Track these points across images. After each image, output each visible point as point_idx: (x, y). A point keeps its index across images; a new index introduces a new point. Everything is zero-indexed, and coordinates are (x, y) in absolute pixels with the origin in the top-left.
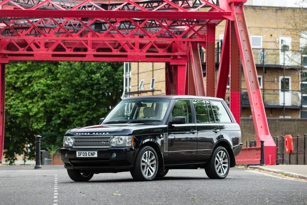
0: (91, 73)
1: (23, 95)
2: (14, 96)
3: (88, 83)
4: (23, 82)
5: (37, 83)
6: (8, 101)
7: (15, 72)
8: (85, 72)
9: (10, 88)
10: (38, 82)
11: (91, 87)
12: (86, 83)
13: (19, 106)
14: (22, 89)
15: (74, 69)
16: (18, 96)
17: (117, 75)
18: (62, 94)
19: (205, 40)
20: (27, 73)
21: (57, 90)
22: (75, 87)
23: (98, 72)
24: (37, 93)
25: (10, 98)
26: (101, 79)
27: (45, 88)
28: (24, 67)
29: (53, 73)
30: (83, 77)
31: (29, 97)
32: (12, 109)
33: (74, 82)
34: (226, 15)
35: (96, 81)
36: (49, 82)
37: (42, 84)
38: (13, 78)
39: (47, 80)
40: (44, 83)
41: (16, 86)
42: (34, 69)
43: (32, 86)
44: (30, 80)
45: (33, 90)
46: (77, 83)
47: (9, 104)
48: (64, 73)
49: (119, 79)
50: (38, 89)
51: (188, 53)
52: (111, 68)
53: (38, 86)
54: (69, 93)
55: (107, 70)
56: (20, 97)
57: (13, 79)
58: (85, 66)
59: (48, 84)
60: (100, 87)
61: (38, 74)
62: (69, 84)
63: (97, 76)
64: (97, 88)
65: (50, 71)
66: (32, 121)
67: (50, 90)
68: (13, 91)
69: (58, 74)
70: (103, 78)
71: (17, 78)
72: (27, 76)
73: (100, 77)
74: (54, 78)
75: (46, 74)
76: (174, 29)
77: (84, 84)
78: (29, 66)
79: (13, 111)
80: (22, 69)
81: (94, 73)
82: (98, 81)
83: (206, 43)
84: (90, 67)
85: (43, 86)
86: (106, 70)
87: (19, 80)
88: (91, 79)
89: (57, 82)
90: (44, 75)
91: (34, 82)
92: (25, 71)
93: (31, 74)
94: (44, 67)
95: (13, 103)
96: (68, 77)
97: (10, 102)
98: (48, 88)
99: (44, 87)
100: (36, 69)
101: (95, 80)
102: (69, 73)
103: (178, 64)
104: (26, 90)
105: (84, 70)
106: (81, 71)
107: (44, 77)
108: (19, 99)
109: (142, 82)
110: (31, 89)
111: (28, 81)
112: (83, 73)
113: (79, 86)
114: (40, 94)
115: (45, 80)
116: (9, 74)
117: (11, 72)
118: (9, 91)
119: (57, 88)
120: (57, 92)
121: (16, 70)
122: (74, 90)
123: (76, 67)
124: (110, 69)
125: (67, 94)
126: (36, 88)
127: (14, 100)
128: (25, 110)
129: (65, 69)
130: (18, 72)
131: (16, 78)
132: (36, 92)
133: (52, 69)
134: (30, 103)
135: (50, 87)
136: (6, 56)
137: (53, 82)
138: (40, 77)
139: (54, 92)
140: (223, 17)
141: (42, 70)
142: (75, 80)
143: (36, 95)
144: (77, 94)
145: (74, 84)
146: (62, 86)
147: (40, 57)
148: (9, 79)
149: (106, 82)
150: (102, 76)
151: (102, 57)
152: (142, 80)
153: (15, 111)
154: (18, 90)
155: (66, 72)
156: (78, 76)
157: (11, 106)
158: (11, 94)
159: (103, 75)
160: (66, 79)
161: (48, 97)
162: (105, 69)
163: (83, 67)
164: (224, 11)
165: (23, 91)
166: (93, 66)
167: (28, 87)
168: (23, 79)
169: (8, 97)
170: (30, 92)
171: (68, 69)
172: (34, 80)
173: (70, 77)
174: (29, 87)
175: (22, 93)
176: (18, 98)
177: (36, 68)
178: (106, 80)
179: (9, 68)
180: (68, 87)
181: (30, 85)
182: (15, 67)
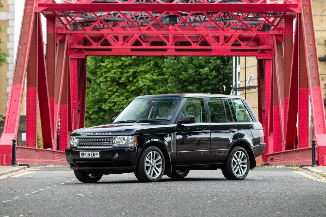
0: (200, 67)
1: (128, 91)
2: (119, 93)
3: (196, 78)
4: (128, 78)
5: (142, 78)
6: (112, 98)
7: (119, 67)
8: (193, 66)
9: (115, 84)
10: (144, 77)
11: (199, 82)
12: (194, 78)
13: (124, 103)
14: (127, 84)
15: (181, 63)
16: (123, 92)
17: (227, 70)
18: (169, 90)
19: (283, 33)
20: (132, 67)
21: (164, 86)
22: (182, 83)
23: (207, 66)
24: (142, 89)
25: (114, 94)
26: (209, 74)
27: (151, 84)
28: (128, 61)
29: (159, 67)
30: (190, 71)
31: (135, 94)
32: (116, 107)
33: (181, 77)
34: (292, 7)
35: (204, 76)
36: (155, 77)
37: (148, 79)
38: (117, 73)
39: (153, 75)
40: (150, 78)
41: (120, 81)
42: (139, 63)
43: (137, 81)
44: (135, 75)
45: (139, 86)
46: (185, 78)
47: (113, 100)
48: (170, 68)
49: (229, 73)
50: (143, 85)
51: (273, 47)
52: (221, 61)
53: (143, 82)
54: (176, 89)
55: (217, 64)
56: (124, 93)
57: (117, 74)
58: (193, 60)
59: (154, 79)
60: (209, 82)
61: (143, 69)
62: (175, 79)
63: (205, 70)
64: (205, 83)
65: (156, 65)
67: (156, 85)
68: (117, 87)
69: (164, 68)
70: (212, 73)
71: (122, 73)
72: (131, 71)
73: (209, 72)
74: (161, 72)
75: (152, 69)
76: (257, 21)
77: (192, 79)
78: (134, 60)
79: (117, 109)
80: (127, 63)
81: (203, 67)
82: (207, 76)
83: (284, 36)
84: (198, 60)
85: (148, 81)
86: (215, 64)
87: (123, 75)
88: (199, 74)
89: (164, 77)
90: (150, 69)
91: (139, 77)
92: (130, 65)
93: (136, 69)
94: (150, 61)
95: (117, 100)
96: (175, 71)
97: (114, 99)
98: (154, 83)
99: (149, 82)
100: (141, 63)
101: (204, 74)
102: (176, 67)
103: (265, 58)
104: (131, 86)
105: (192, 63)
106: (188, 65)
107: (150, 72)
108: (123, 96)
109: (251, 77)
110: (136, 85)
111: (132, 76)
112: (191, 67)
113: (187, 82)
114: (145, 90)
115: (151, 76)
116: (113, 69)
117: (115, 66)
118: (112, 87)
119: (164, 83)
120: (164, 88)
121: (120, 64)
122: (181, 86)
123: (183, 61)
124: (220, 63)
125: (175, 89)
126: (141, 84)
127: (118, 97)
129: (172, 63)
130: (122, 67)
131: (120, 73)
132: (142, 87)
133: (159, 63)
135: (156, 82)
136: (82, 50)
137: (160, 77)
138: (146, 72)
139: (160, 88)
140: (289, 9)
141: (148, 64)
142: (182, 74)
143: (141, 91)
144: (185, 89)
145: (181, 79)
146: (169, 81)
147: (118, 52)
148: (113, 74)
149: (216, 77)
150: (211, 71)
151: (184, 51)
152: (251, 75)
153: (119, 108)
154: (123, 85)
155: (172, 66)
156: (186, 71)
157: (115, 103)
158: (115, 90)
159: (212, 69)
160: (172, 74)
161: (154, 92)
162: (214, 63)
163: (191, 60)
164: (291, 3)
165: (128, 87)
166: (202, 60)
168: (128, 74)
169: (112, 93)
170: (136, 87)
171: (175, 63)
172: (139, 75)
173: (177, 72)
174: (134, 82)
175: (127, 89)
176: (122, 94)
177: (142, 62)
178: (216, 74)
179: (112, 62)
180: (175, 82)
181: (135, 81)
182: (119, 61)
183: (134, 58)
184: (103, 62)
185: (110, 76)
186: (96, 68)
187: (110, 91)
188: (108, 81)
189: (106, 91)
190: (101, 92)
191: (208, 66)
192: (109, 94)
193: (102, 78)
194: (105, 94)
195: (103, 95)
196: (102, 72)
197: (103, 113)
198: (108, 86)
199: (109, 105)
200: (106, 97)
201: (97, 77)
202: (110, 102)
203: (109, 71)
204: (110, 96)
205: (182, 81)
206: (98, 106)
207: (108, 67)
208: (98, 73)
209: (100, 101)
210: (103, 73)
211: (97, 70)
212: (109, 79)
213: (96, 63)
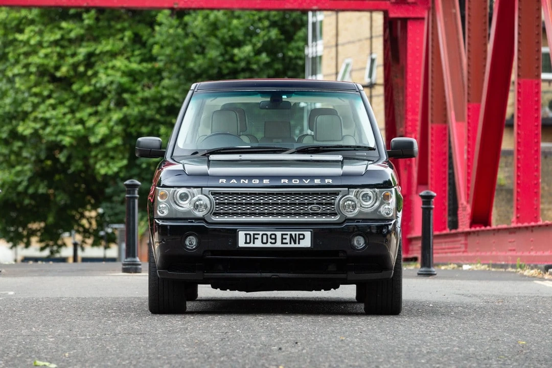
0: (233, 43)
1: (75, 96)
2: (54, 99)
4: (75, 66)
5: (106, 68)
6: (40, 111)
7: (56, 43)
8: (218, 43)
9: (45, 79)
10: (110, 64)
13: (66, 121)
14: (72, 81)
15: (191, 35)
16: (63, 98)
17: (291, 50)
18: (165, 93)
20: (84, 44)
21: (153, 84)
23: (248, 42)
24: (106, 92)
25: (43, 101)
26: (253, 59)
27: (125, 80)
28: (76, 31)
29: (144, 45)
31: (90, 102)
32: (48, 130)
35: (243, 64)
36: (134, 66)
37: (118, 70)
38: (51, 55)
39: (130, 62)
40: (123, 68)
41: (58, 74)
42: (100, 34)
43: (96, 74)
44: (90, 60)
45: (98, 85)
46: (200, 66)
47: (41, 115)
48: (168, 45)
49: (297, 58)
50: (108, 82)
52: (278, 33)
53: (108, 75)
55: (270, 39)
56: (67, 100)
57: (51, 58)
58: (218, 29)
59: (133, 70)
61: (108, 48)
62: (179, 70)
63: (244, 52)
65: (137, 40)
66: (96, 156)
67: (137, 84)
68: (51, 87)
69: (155, 46)
70: (258, 57)
71: (61, 56)
72: (83, 51)
73: (252, 54)
74: (148, 56)
75: (128, 47)
78: (89, 28)
79: (50, 134)
80: (73, 35)
81: (239, 44)
82: (249, 63)
84: (229, 30)
85: (119, 74)
86: (266, 38)
87: (65, 61)
88: (232, 59)
89: (154, 66)
90: (123, 48)
91: (100, 65)
92: (80, 40)
93: (94, 47)
94: (122, 30)
95: (52, 115)
96: (179, 53)
97: (44, 112)
98: (132, 79)
99: (122, 76)
100: (103, 35)
101: (241, 60)
102: (180, 44)
103: (408, 16)
104: (82, 83)
105: (216, 36)
106: (208, 39)
107: (123, 55)
108: (65, 106)
109: (347, 65)
110: (93, 82)
111: (85, 62)
112: (213, 44)
114: (113, 93)
115: (126, 62)
116: (43, 47)
117: (46, 42)
118: (41, 87)
120: (153, 89)
121: (58, 37)
123: (197, 31)
124: (276, 35)
126: (103, 79)
127: (54, 107)
128: (79, 131)
129: (172, 35)
130: (62, 43)
131: (57, 56)
132: (105, 88)
133: (142, 36)
134: (90, 115)
135: (137, 77)
137: (145, 65)
138: (113, 55)
139: (146, 89)
141: (119, 36)
142: (194, 60)
143: (104, 97)
145: (192, 70)
146: (165, 74)
148: (43, 58)
149: (267, 65)
150: (258, 52)
152: (348, 61)
153: (55, 132)
154: (65, 83)
155: (173, 42)
156: (202, 52)
157: (46, 122)
158: (46, 93)
159: (259, 48)
160: (172, 58)
161: (132, 100)
162: (264, 36)
163: (214, 30)
165: (75, 87)
166: (237, 28)
167: (85, 78)
168: (75, 59)
169: (40, 100)
170: (92, 88)
171: (178, 35)
172: (100, 60)
173: (182, 54)
174: (88, 77)
175: (72, 91)
176: (62, 103)
177: (107, 32)
178: (267, 60)
179: (41, 33)
180: (178, 77)
181: (90, 73)
182: (56, 30)
183: (89, 25)
184: (21, 31)
185: (35, 63)
186: (5, 45)
187: (36, 95)
188: (31, 73)
189: (26, 95)
190: (15, 98)
191: (250, 41)
192: (33, 102)
193: (19, 67)
194: (24, 101)
195: (21, 104)
196: (19, 55)
197: (20, 144)
198: (32, 83)
199: (33, 125)
200: (27, 107)
201: (8, 64)
202: (35, 120)
203: (34, 52)
204: (35, 106)
205: (193, 75)
206: (10, 127)
207: (32, 42)
208: (10, 55)
210: (22, 57)
211: (7, 50)
212: (33, 69)
213: (5, 35)
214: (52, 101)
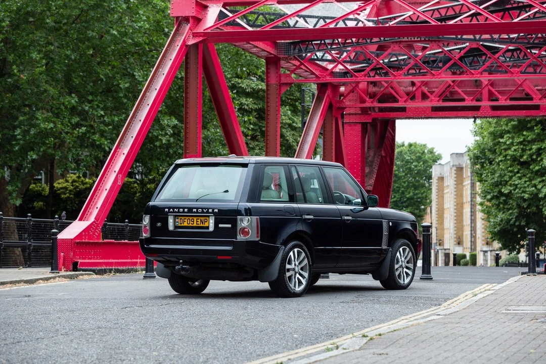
1: (532, 172)
2: (521, 173)
4: (531, 155)
6: (513, 180)
7: (521, 143)
13: (526, 185)
14: (529, 164)
20: (536, 143)
25: (515, 175)
38: (517, 150)
41: (522, 160)
43: (542, 160)
44: (539, 152)
45: (543, 166)
47: (513, 183)
56: (527, 174)
57: (518, 151)
66: (542, 205)
68: (519, 167)
71: (523, 150)
72: (535, 147)
78: (538, 134)
79: (518, 193)
80: (529, 139)
87: (525, 153)
92: (533, 141)
93: (541, 145)
95: (519, 182)
104: (535, 165)
110: (540, 164)
111: (536, 153)
116: (514, 146)
117: (515, 142)
118: (513, 167)
121: (522, 140)
127: (520, 178)
128: (533, 190)
130: (524, 143)
134: (540, 182)
148: (513, 151)
153: (520, 192)
157: (516, 186)
158: (516, 171)
165: (531, 167)
167: (537, 162)
168: (531, 152)
169: (513, 174)
170: (540, 167)
172: (544, 152)
175: (530, 169)
176: (524, 176)
179: (513, 138)
181: (539, 159)
182: (521, 137)
183: (538, 133)
184: (502, 137)
185: (510, 155)
186: (495, 145)
187: (511, 172)
188: (508, 160)
189: (506, 172)
190: (500, 174)
192: (509, 175)
193: (501, 156)
194: (505, 175)
195: (503, 176)
196: (502, 150)
197: (504, 198)
198: (508, 165)
199: (509, 188)
200: (506, 178)
201: (497, 155)
202: (511, 185)
203: (510, 149)
204: (511, 178)
206: (498, 189)
207: (508, 143)
208: (497, 150)
209: (501, 184)
210: (503, 151)
211: (495, 148)
212: (509, 157)
213: (494, 139)
214: (519, 175)
